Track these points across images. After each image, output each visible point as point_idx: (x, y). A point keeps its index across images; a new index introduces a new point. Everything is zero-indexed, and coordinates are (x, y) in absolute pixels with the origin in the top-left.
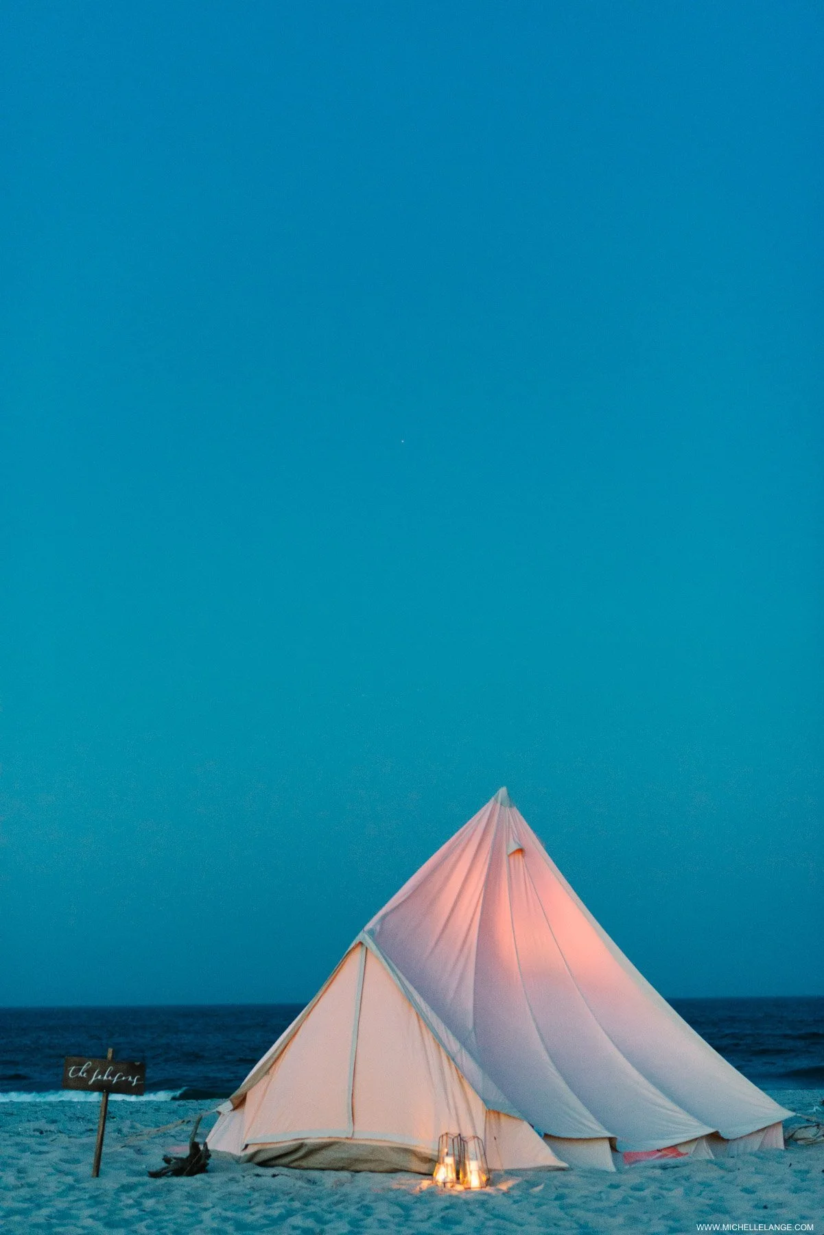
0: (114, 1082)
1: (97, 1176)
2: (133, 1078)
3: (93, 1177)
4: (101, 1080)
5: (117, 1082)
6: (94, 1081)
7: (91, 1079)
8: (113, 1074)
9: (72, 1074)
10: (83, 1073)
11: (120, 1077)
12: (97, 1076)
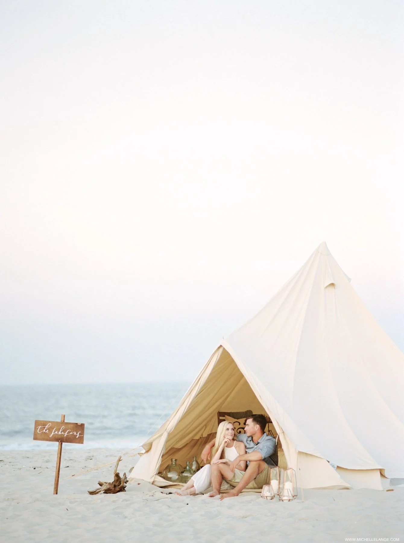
0: (65, 436)
1: (57, 494)
2: (77, 433)
3: (54, 494)
4: (58, 435)
5: (67, 436)
6: (53, 435)
7: (52, 434)
8: (64, 431)
9: (39, 431)
10: (46, 430)
11: (69, 432)
12: (55, 432)
